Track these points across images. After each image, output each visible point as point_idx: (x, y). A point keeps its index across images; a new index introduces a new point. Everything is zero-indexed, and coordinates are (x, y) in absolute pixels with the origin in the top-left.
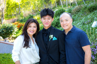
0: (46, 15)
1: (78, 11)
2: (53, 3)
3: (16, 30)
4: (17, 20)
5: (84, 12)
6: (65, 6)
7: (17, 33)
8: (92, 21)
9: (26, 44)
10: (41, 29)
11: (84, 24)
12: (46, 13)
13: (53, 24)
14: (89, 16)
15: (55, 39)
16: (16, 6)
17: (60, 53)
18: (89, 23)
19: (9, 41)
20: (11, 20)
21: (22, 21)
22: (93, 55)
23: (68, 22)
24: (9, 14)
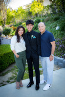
1: (48, 20)
2: (33, 15)
3: (12, 31)
4: (13, 25)
7: (13, 33)
10: (26, 32)
11: (51, 28)
14: (54, 23)
15: (34, 37)
16: (12, 17)
17: (37, 46)
18: (54, 27)
20: (9, 25)
21: (15, 26)
22: (56, 46)
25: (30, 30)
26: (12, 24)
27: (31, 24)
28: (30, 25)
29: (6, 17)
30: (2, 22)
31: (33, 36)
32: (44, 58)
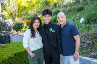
0: (46, 14)
1: (70, 11)
2: (51, 5)
3: (25, 25)
4: (26, 18)
5: (74, 12)
6: (60, 8)
7: (26, 27)
8: (80, 18)
9: (33, 35)
10: (43, 24)
11: (74, 20)
12: (47, 12)
13: (52, 21)
14: (77, 15)
15: (53, 31)
16: (25, 8)
17: (57, 41)
18: (77, 20)
19: (20, 33)
20: (21, 18)
21: (29, 19)
22: (81, 42)
23: (63, 19)
24: (20, 14)
25: (47, 22)
26: (24, 17)
27: (49, 14)
28: (47, 15)
29: (16, 8)
30: (11, 14)
31: (51, 29)
32: (67, 57)
